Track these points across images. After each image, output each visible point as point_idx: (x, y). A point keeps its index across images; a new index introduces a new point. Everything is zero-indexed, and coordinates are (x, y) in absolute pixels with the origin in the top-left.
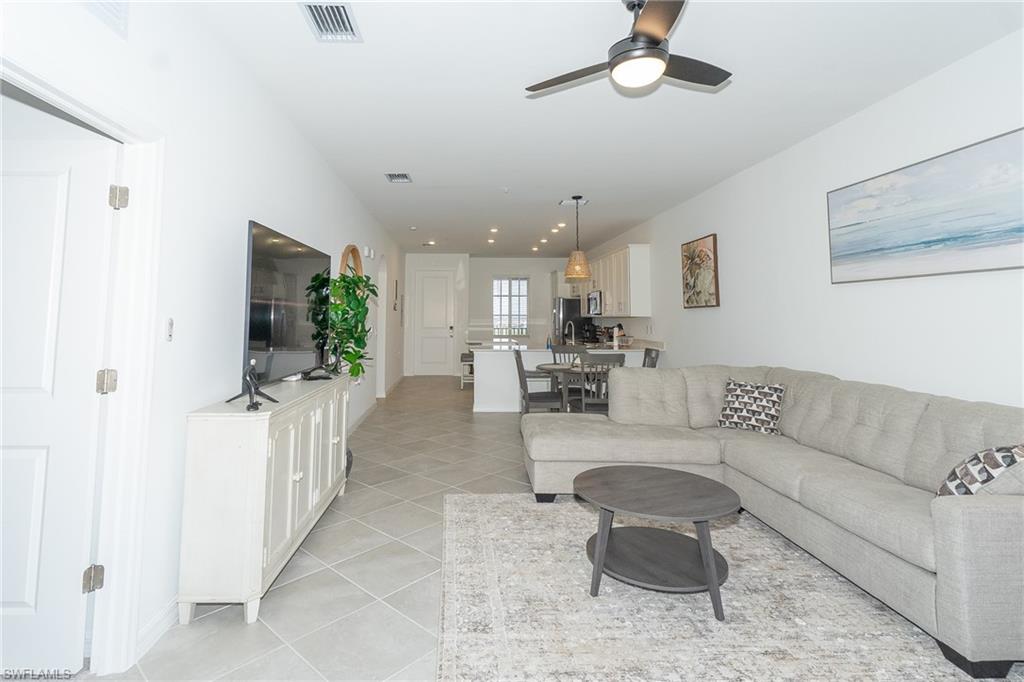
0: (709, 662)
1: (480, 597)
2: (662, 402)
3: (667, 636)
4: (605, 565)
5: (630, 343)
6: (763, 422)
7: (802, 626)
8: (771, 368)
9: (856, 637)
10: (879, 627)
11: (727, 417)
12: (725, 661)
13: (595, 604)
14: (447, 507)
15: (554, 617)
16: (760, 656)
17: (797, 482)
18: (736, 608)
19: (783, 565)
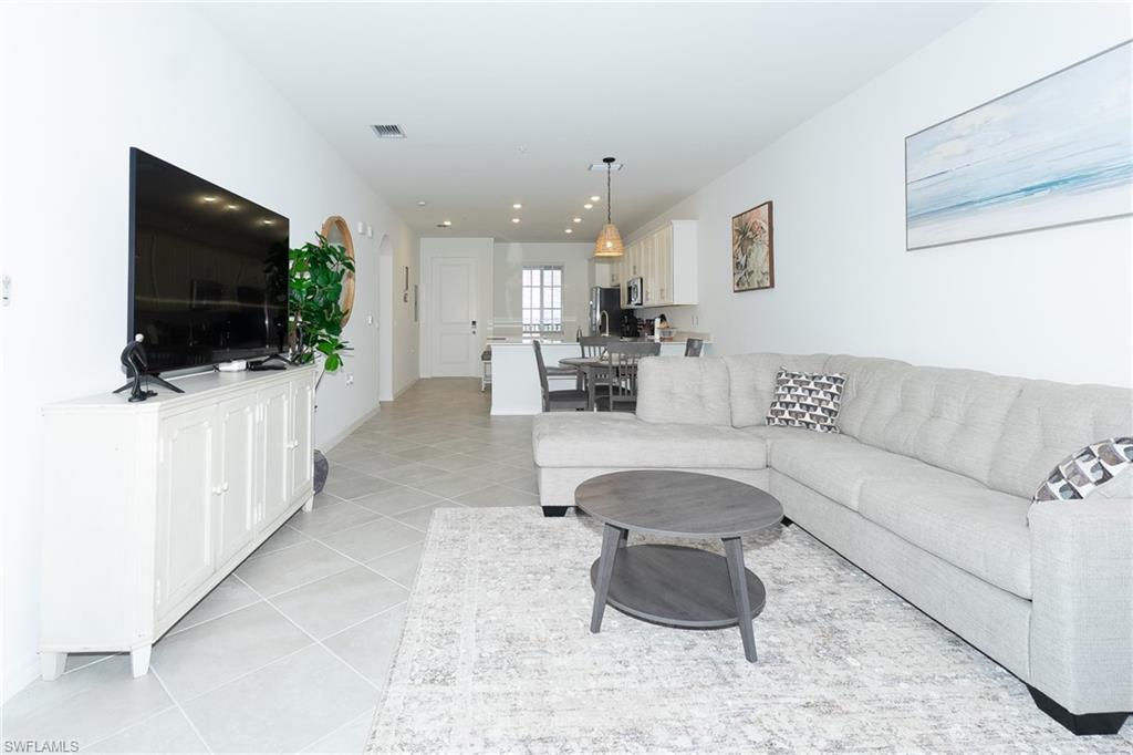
0: (732, 720)
1: (450, 637)
2: (700, 397)
3: (681, 685)
4: (610, 594)
5: (673, 335)
6: (819, 418)
7: (855, 667)
8: (831, 356)
9: (924, 681)
10: (953, 667)
11: (776, 413)
12: (753, 717)
13: (595, 641)
14: (434, 523)
15: (538, 661)
16: (800, 710)
17: (856, 488)
18: (774, 646)
19: (835, 588)
